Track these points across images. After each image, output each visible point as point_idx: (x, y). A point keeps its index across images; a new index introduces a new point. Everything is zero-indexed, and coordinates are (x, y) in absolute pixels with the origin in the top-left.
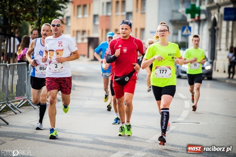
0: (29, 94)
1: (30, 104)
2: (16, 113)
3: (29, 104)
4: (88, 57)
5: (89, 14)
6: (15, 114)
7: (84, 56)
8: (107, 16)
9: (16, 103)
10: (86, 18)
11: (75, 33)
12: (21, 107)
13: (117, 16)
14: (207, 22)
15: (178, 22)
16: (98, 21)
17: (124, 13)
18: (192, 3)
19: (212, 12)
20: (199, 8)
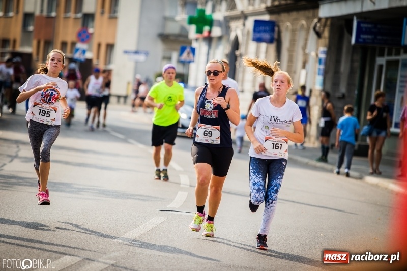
5: (17, 11)
8: (49, 18)
10: (10, 18)
13: (66, 18)
14: (224, 41)
15: (172, 38)
16: (33, 25)
17: (80, 15)
18: (199, 7)
19: (233, 25)
20: (210, 16)
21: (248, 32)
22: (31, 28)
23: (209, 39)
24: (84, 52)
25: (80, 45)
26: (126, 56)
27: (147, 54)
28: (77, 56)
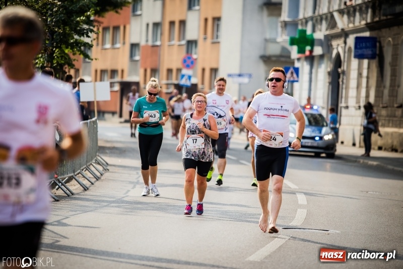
4: (121, 116)
7: (113, 113)
8: (154, 46)
10: (118, 48)
11: (99, 73)
13: (171, 46)
14: (325, 60)
15: (274, 59)
16: (139, 55)
17: (183, 42)
18: (300, 27)
19: (334, 43)
20: (312, 35)
21: (350, 49)
22: (137, 58)
23: (311, 59)
24: (190, 77)
25: (185, 71)
27: (250, 76)
28: (184, 82)
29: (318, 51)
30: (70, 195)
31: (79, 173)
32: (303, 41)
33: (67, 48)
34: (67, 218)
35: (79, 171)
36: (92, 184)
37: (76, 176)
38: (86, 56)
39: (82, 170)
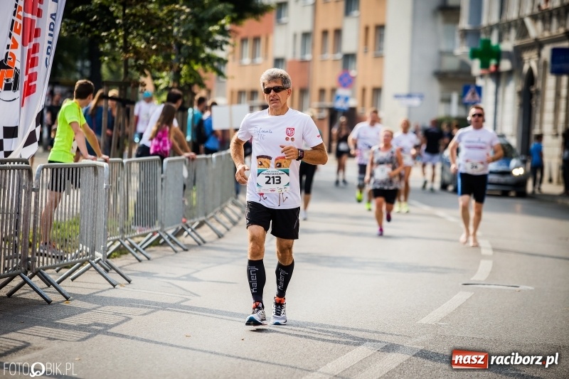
0: (163, 222)
1: (165, 242)
2: (140, 261)
3: (162, 241)
5: (266, 57)
6: (137, 261)
8: (303, 62)
9: (137, 240)
10: (258, 65)
11: (236, 95)
12: (147, 247)
13: (323, 61)
14: (514, 77)
15: (451, 76)
17: (339, 56)
18: (483, 37)
19: (526, 56)
20: (497, 47)
21: (545, 62)
23: (497, 76)
24: (347, 99)
25: (342, 92)
26: (397, 102)
27: (421, 97)
28: (339, 104)
29: (506, 65)
30: (201, 244)
31: (212, 217)
32: (486, 54)
33: (197, 63)
34: (198, 271)
35: (211, 214)
36: (228, 230)
37: (208, 219)
38: (220, 74)
39: (216, 213)
